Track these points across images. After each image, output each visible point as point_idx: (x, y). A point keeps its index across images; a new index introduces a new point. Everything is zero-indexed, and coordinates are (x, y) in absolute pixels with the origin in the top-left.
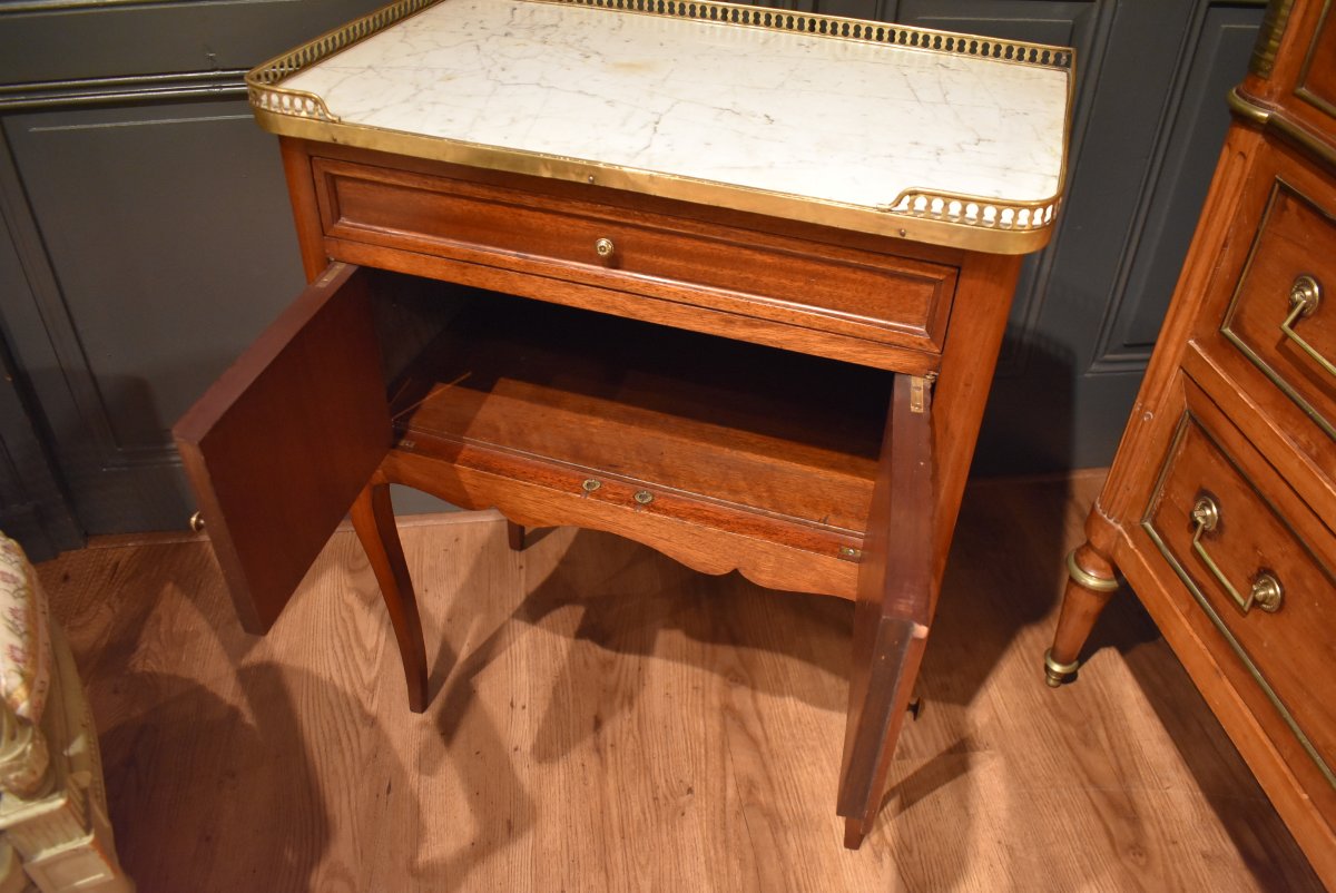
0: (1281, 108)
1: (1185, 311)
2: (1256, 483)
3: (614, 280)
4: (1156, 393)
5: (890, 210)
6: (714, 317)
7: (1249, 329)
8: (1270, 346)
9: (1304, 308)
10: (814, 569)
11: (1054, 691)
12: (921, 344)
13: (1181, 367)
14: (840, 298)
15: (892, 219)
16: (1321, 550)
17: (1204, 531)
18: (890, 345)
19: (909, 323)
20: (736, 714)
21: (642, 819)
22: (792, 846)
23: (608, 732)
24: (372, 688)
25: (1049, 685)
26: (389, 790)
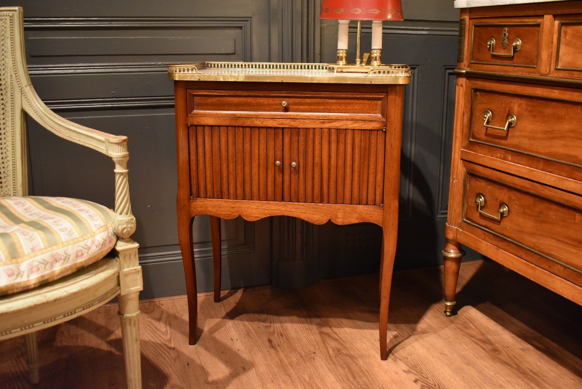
0: (468, 69)
1: (458, 140)
2: (491, 178)
4: (455, 173)
5: (366, 76)
6: (318, 122)
7: (477, 135)
8: (483, 136)
9: (488, 120)
10: (357, 212)
11: (450, 318)
12: (380, 119)
13: (461, 159)
15: (368, 79)
16: (513, 184)
17: (481, 207)
18: (371, 121)
19: (376, 114)
20: (326, 334)
21: (298, 361)
22: (361, 362)
23: (275, 342)
24: (169, 341)
25: (447, 316)
26: (188, 364)
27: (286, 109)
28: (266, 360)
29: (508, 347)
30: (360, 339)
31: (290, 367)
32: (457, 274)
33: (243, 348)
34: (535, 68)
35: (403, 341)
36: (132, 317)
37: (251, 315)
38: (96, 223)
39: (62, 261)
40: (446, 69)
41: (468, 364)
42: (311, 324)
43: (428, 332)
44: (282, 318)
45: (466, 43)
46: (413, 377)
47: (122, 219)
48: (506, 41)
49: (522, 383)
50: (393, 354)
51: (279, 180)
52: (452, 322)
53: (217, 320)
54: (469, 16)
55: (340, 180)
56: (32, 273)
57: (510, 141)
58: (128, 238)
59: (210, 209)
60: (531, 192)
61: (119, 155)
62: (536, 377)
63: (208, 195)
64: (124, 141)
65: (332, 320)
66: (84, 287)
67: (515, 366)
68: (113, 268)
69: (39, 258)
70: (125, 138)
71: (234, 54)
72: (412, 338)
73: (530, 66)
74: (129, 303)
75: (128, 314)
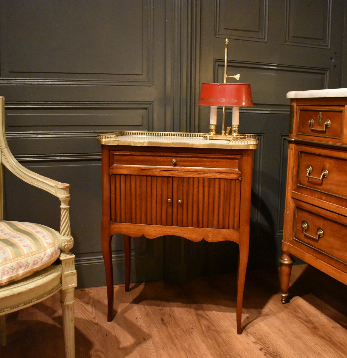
0: (296, 138)
1: (289, 185)
3: (175, 169)
4: (288, 207)
5: (228, 144)
6: (196, 173)
7: (302, 182)
9: (309, 172)
10: (221, 234)
12: (238, 172)
13: (292, 198)
14: (221, 165)
15: (230, 145)
16: (326, 215)
17: (305, 230)
18: (232, 173)
19: (235, 168)
20: (200, 315)
21: (181, 335)
22: (224, 335)
23: (166, 321)
24: (94, 318)
25: (283, 303)
26: (107, 335)
27: (175, 165)
28: (160, 333)
29: (324, 326)
30: (223, 319)
31: (176, 339)
32: (290, 274)
33: (144, 325)
34: (340, 139)
35: (252, 321)
36: (70, 304)
37: (150, 301)
38: (47, 241)
39: (24, 267)
40: (282, 136)
41: (296, 338)
42: (191, 308)
43: (270, 315)
44: (171, 304)
45: (295, 121)
46: (259, 346)
47: (64, 239)
48: (321, 121)
49: (333, 351)
50: (246, 330)
51: (170, 211)
52: (286, 308)
53: (127, 304)
54: (297, 104)
55: (210, 212)
56: (4, 275)
57: (324, 186)
58: (68, 251)
59: (123, 230)
60: (339, 221)
61: (64, 197)
62: (342, 347)
63: (123, 220)
64: (67, 187)
65: (205, 306)
66: (38, 285)
67: (328, 339)
68: (58, 272)
69: (9, 265)
70: (68, 185)
71: (142, 125)
72: (258, 319)
73: (336, 138)
74: (68, 294)
75: (66, 302)
